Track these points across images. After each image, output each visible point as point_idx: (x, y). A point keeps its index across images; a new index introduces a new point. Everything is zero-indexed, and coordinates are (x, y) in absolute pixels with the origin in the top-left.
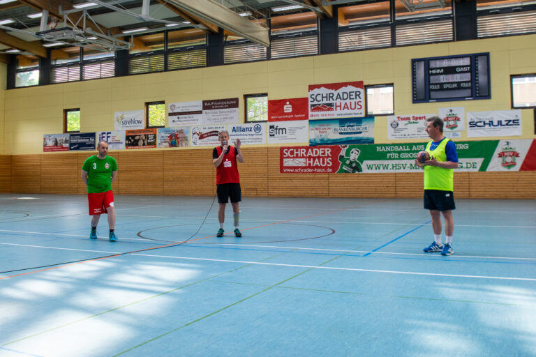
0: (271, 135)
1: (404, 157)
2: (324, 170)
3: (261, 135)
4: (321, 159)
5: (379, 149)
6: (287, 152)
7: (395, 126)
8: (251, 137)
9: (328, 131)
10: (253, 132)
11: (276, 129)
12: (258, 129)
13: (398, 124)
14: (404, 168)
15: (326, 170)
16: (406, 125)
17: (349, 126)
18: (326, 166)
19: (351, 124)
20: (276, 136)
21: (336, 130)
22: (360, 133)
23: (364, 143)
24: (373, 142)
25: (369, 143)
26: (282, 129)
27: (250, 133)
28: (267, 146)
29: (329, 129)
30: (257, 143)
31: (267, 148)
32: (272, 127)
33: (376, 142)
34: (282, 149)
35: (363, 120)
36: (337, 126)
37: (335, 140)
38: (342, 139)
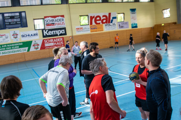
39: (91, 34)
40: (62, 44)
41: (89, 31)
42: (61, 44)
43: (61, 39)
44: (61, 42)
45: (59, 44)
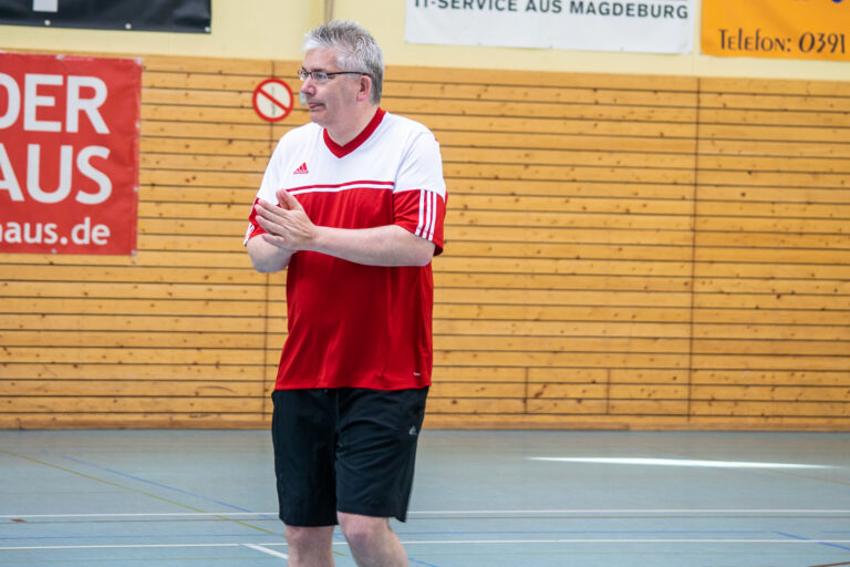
39: (698, 88)
40: (83, 198)
41: (666, 23)
42: (62, 193)
43: (87, 102)
44: (66, 152)
45: (17, 195)
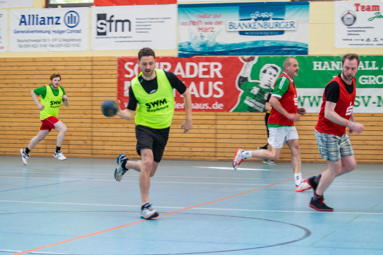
0: (99, 34)
1: (366, 82)
2: (205, 106)
3: (78, 32)
4: (202, 84)
5: (317, 66)
6: (132, 67)
7: (349, 21)
8: (57, 36)
9: (217, 28)
10: (64, 27)
11: (111, 21)
12: (72, 21)
13: (355, 18)
14: (366, 105)
15: (210, 106)
16: (371, 19)
17: (259, 19)
18: (212, 97)
19: (264, 15)
20: (109, 34)
21: (231, 25)
22: (281, 32)
23: (289, 52)
24: (305, 52)
25: (298, 53)
26: (123, 21)
27: (57, 28)
28: (90, 55)
29: (219, 23)
30: (71, 49)
31: (92, 60)
32: (101, 17)
33: (311, 53)
34: (122, 61)
35: (287, 8)
36: (234, 17)
37: (230, 46)
38: (244, 44)
